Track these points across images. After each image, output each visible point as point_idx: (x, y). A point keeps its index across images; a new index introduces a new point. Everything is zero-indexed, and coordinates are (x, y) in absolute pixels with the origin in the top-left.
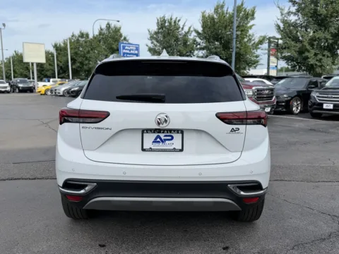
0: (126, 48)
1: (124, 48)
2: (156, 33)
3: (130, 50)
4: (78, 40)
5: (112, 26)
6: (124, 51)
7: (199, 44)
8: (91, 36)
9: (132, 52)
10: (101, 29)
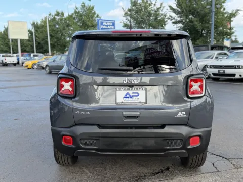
0: (104, 24)
1: (102, 24)
2: (130, 10)
3: (107, 26)
4: (54, 17)
5: (86, 5)
6: (102, 27)
7: (174, 19)
8: (66, 15)
9: (109, 27)
10: (77, 8)
